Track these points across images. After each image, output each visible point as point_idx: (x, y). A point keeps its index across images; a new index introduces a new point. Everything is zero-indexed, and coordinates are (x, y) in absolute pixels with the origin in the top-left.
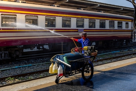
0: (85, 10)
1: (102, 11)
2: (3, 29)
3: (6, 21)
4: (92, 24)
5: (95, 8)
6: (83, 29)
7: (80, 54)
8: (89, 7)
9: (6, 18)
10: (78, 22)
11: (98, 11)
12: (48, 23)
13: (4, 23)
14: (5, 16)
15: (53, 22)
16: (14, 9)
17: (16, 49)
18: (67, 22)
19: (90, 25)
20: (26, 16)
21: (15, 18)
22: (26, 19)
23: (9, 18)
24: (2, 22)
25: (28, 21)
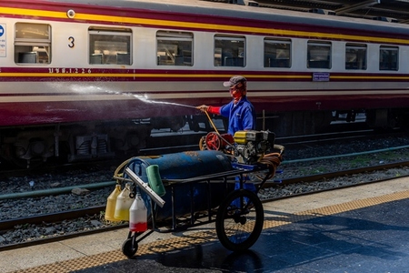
0: (334, 14)
1: (388, 18)
2: (94, 71)
3: (102, 49)
4: (356, 59)
5: (367, 10)
6: (326, 73)
7: (220, 157)
8: (347, 6)
9: (103, 38)
10: (311, 51)
11: (375, 19)
12: (223, 55)
13: (97, 52)
14: (101, 33)
15: (237, 52)
16: (125, 13)
17: (131, 128)
18: (280, 52)
19: (352, 61)
20: (159, 34)
21: (129, 37)
22: (159, 42)
23: (110, 39)
24: (92, 51)
25: (164, 47)
